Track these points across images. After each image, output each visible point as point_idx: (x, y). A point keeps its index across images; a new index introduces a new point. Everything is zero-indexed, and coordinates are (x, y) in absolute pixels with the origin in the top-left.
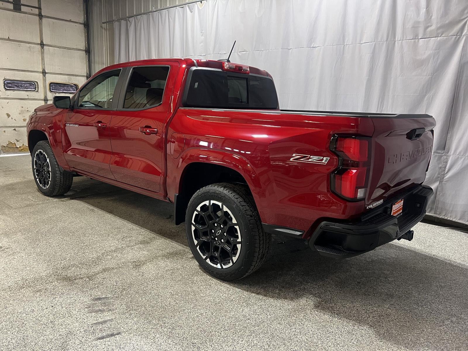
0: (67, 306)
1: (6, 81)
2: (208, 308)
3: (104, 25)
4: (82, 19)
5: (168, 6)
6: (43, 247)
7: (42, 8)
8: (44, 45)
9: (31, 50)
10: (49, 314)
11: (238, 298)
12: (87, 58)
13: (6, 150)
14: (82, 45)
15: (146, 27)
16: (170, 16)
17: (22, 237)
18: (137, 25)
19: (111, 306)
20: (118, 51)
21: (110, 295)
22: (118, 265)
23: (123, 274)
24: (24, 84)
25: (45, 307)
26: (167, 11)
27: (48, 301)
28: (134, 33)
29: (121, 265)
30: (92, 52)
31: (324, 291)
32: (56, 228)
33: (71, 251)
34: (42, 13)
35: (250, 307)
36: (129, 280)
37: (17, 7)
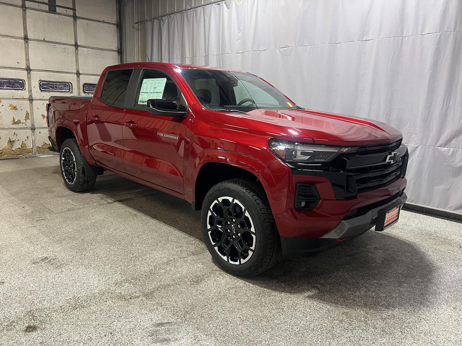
0: (127, 334)
1: (41, 82)
2: (288, 339)
3: (136, 26)
4: (114, 20)
5: (203, 3)
6: (91, 258)
7: (76, 9)
8: (78, 46)
9: (65, 52)
10: (109, 343)
11: (319, 326)
12: (119, 59)
13: (41, 151)
14: (115, 46)
15: (179, 25)
16: (205, 13)
17: (68, 246)
18: (170, 23)
19: (176, 334)
20: (150, 51)
21: (172, 320)
22: (174, 280)
23: (181, 292)
24: (58, 86)
25: (104, 334)
26: (202, 9)
27: (106, 326)
28: (167, 33)
29: (177, 280)
30: (124, 52)
31: (418, 319)
32: (101, 236)
33: (121, 263)
34: (76, 14)
35: (337, 339)
36: (190, 300)
37: (52, 8)
